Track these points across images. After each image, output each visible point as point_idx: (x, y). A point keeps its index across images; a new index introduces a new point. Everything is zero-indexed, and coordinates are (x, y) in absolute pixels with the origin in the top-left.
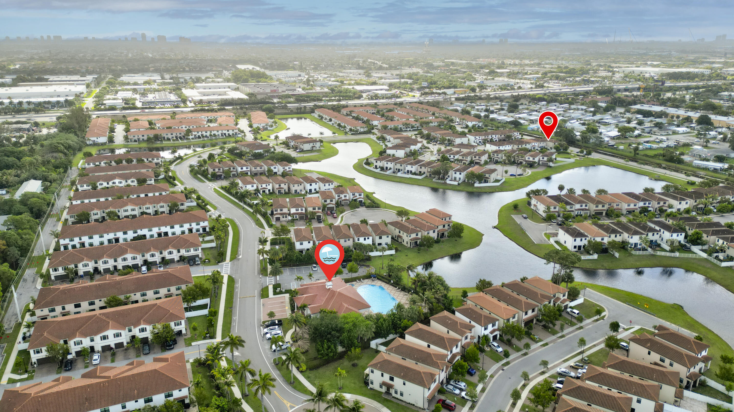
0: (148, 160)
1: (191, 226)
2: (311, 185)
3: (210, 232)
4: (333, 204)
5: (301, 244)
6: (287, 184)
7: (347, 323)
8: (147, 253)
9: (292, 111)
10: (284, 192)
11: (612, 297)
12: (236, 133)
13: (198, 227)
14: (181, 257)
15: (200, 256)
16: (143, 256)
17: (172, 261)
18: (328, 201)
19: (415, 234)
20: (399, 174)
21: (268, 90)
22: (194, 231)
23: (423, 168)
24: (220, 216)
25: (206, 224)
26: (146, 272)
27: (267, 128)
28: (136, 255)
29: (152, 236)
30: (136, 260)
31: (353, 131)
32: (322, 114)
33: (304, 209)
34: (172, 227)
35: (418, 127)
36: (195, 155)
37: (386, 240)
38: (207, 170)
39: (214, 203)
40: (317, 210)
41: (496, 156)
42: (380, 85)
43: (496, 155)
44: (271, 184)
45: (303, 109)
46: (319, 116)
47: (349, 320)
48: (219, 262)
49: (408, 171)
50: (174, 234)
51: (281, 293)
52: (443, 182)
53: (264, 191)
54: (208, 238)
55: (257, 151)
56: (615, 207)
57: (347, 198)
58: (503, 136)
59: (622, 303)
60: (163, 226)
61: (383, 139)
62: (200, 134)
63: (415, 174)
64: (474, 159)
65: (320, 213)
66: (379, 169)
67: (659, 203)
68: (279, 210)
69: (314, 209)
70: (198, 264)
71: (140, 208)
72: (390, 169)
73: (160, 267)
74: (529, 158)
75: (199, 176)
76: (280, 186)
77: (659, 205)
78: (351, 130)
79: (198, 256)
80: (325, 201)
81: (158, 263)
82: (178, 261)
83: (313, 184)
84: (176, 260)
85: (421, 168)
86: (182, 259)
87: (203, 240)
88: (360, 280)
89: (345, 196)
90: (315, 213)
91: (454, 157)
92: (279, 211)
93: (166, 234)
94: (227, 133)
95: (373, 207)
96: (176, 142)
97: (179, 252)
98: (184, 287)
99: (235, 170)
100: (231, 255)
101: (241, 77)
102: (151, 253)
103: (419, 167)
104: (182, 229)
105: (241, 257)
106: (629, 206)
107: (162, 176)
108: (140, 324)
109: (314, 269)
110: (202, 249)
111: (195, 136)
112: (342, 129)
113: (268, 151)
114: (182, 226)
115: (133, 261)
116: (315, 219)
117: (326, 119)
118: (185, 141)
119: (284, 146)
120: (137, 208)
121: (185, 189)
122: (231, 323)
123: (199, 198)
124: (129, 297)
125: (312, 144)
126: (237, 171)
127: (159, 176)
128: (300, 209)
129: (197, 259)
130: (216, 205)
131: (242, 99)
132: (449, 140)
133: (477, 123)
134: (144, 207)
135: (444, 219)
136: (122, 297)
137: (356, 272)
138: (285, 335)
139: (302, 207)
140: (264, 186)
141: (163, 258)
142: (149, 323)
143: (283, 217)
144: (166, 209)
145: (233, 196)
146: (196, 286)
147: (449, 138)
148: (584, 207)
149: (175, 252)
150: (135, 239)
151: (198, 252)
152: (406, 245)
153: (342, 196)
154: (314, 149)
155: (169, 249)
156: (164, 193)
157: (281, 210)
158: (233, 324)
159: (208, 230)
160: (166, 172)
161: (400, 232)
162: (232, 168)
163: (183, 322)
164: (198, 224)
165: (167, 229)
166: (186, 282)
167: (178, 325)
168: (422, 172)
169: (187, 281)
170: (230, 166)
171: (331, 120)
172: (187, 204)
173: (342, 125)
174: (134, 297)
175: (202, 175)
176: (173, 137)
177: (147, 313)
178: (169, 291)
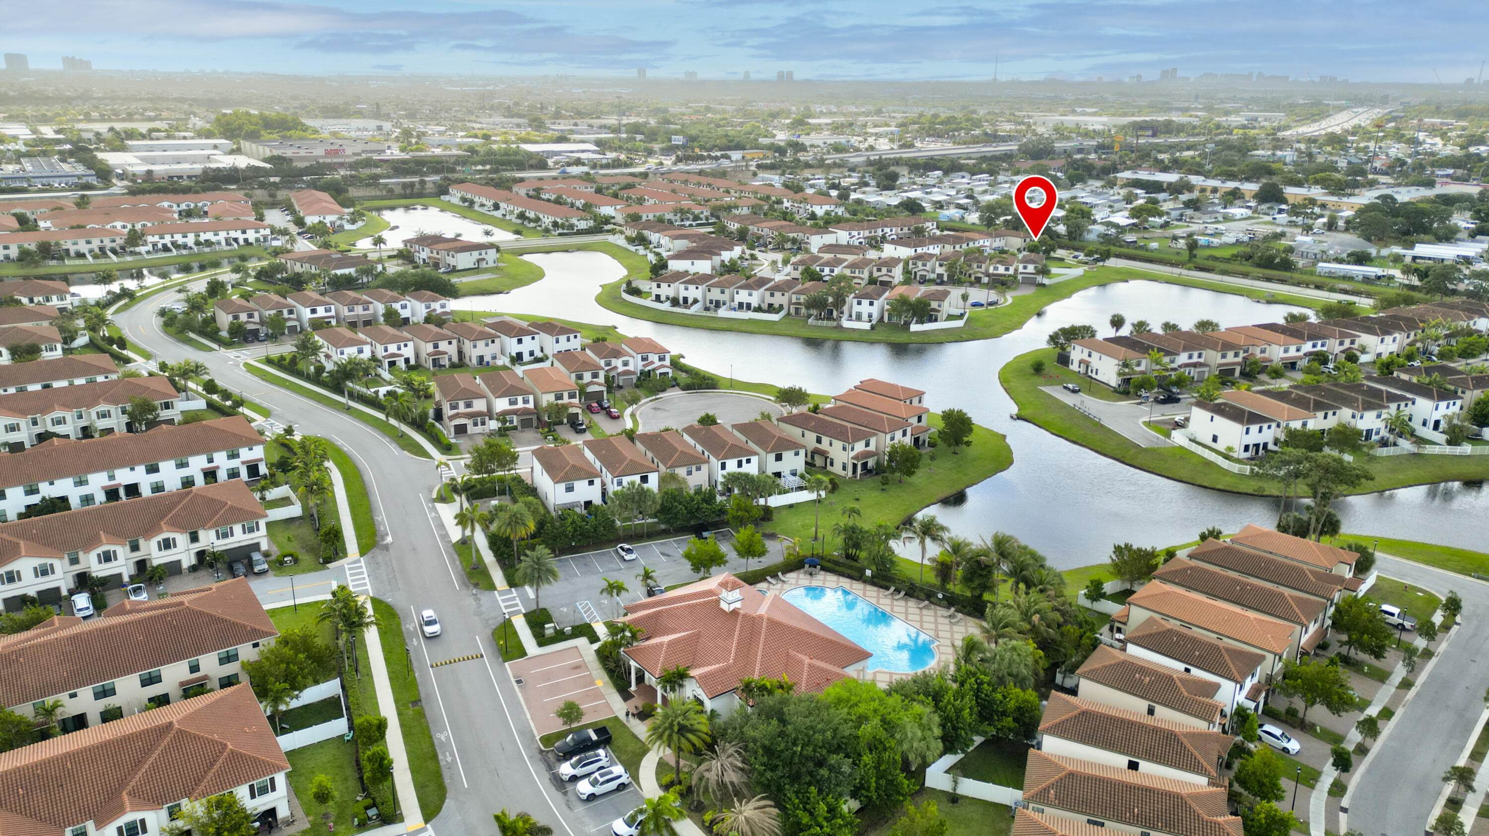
0: (31, 301)
1: (210, 460)
2: (520, 341)
3: (272, 475)
4: (599, 384)
5: (570, 489)
6: (454, 342)
7: (862, 719)
8: (87, 549)
9: (391, 191)
10: (447, 364)
11: (1428, 563)
12: (265, 238)
13: (235, 463)
14: (201, 554)
15: (264, 546)
16: (74, 561)
17: (174, 569)
18: (587, 377)
19: (863, 443)
20: (722, 313)
21: (319, 152)
22: (222, 475)
23: (778, 294)
24: (289, 431)
25: (257, 452)
26: (90, 612)
27: (341, 226)
28: (49, 561)
29: (87, 499)
30: (51, 577)
31: (563, 226)
32: (469, 196)
33: (531, 398)
34: (153, 469)
35: (707, 219)
36: (165, 288)
37: (792, 462)
38: (213, 319)
39: (257, 401)
40: (566, 400)
41: (921, 267)
42: (575, 142)
43: (920, 264)
44: (411, 344)
45: (417, 186)
46: (464, 200)
47: (862, 709)
48: (328, 560)
49: (741, 305)
50: (158, 488)
51: (560, 636)
52: (835, 324)
53: (392, 364)
54: (273, 494)
55: (339, 272)
56: (1259, 355)
57: (631, 367)
58: (906, 230)
59: (1461, 577)
60: (122, 466)
61: (642, 241)
62: (167, 239)
63: (759, 309)
64: (876, 274)
65: (575, 406)
66: (668, 303)
67: (1341, 343)
68: (461, 404)
69: (559, 397)
70: (263, 573)
71: (35, 423)
72: (696, 301)
73: (136, 591)
74: (996, 269)
75: (192, 335)
76: (436, 346)
77: (1342, 348)
78: (555, 225)
79: (256, 547)
80: (580, 377)
81: (126, 579)
82: (193, 569)
83: (526, 339)
84: (185, 565)
85: (772, 295)
86: (205, 561)
87: (263, 498)
88: (775, 576)
89: (626, 364)
90: (565, 407)
91: (832, 271)
92: (462, 409)
93: (133, 490)
94: (241, 237)
95: (700, 387)
96: (103, 261)
97: (194, 538)
98: (246, 652)
99: (293, 316)
100: (359, 537)
101: (240, 128)
102: (100, 550)
103: (768, 293)
104: (185, 472)
105: (389, 539)
106: (1286, 351)
107: (82, 340)
108: (120, 810)
109: (627, 557)
110: (268, 525)
111: (154, 245)
112: (532, 225)
113: (368, 272)
114: (182, 465)
115: (41, 579)
116: (561, 423)
117: (482, 205)
118: (129, 259)
119: (400, 261)
120: (23, 422)
121: (163, 367)
122: (435, 757)
123: (210, 387)
124: (55, 706)
125: (476, 255)
126: (298, 319)
127: (73, 339)
128: (520, 399)
129: (256, 556)
130: (265, 404)
131: (257, 169)
132: (794, 241)
133: (833, 207)
134: (48, 418)
135: (908, 402)
136: (25, 711)
137: (762, 554)
138: (635, 777)
139: (524, 392)
140: (392, 348)
141: (141, 565)
142: (153, 801)
143: (475, 424)
144: (117, 421)
145: (308, 378)
146: (285, 642)
147: (795, 235)
148: (1195, 359)
149: (182, 539)
150: (31, 511)
151: (256, 534)
152: (843, 473)
153: (617, 363)
154: (483, 265)
155: (161, 531)
156: (100, 379)
157: (468, 405)
158: (445, 758)
159: (263, 469)
160: (93, 329)
161: (819, 441)
162: (285, 312)
163: (280, 779)
164: (233, 456)
165: (138, 475)
166: (253, 635)
167: (263, 791)
168: (776, 306)
169: (254, 630)
170: (279, 307)
171: (496, 207)
172: (181, 406)
173: (531, 215)
174: (70, 707)
175: (202, 333)
176: (91, 251)
177: (139, 763)
178: (194, 668)
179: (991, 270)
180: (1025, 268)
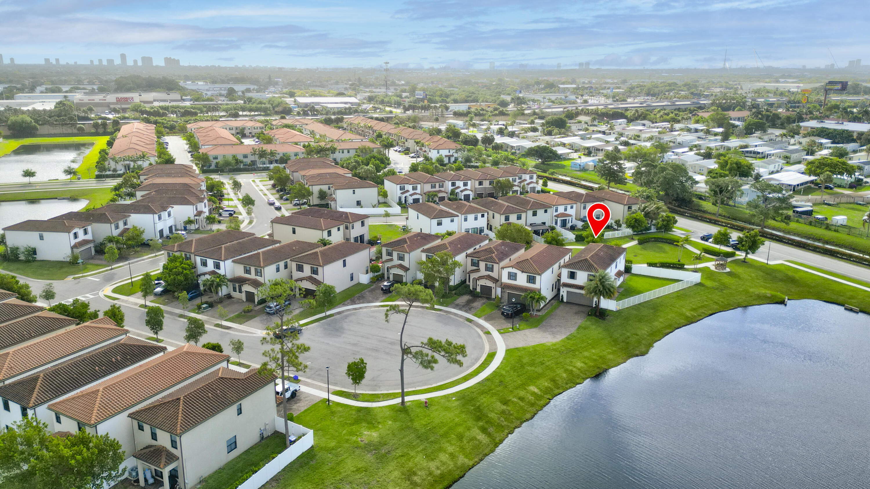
179: (505, 279)
180: (572, 276)
